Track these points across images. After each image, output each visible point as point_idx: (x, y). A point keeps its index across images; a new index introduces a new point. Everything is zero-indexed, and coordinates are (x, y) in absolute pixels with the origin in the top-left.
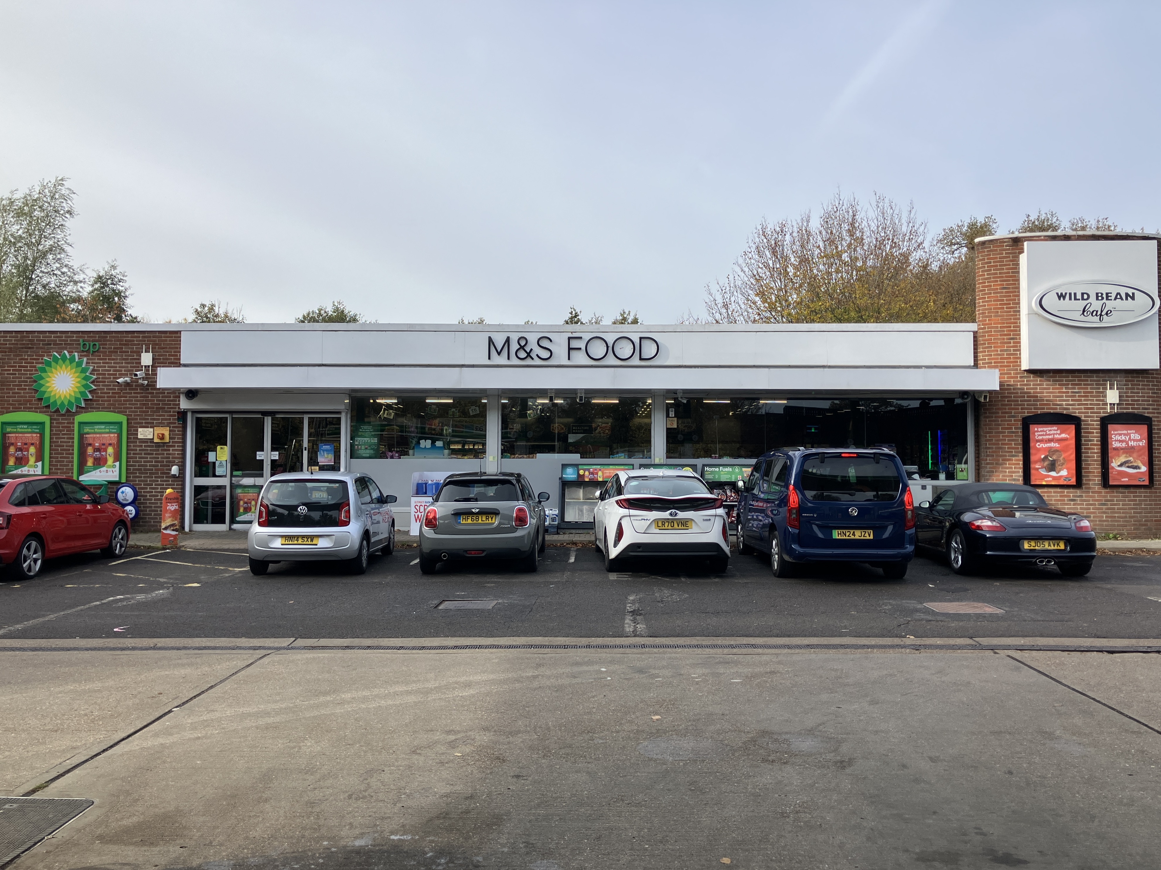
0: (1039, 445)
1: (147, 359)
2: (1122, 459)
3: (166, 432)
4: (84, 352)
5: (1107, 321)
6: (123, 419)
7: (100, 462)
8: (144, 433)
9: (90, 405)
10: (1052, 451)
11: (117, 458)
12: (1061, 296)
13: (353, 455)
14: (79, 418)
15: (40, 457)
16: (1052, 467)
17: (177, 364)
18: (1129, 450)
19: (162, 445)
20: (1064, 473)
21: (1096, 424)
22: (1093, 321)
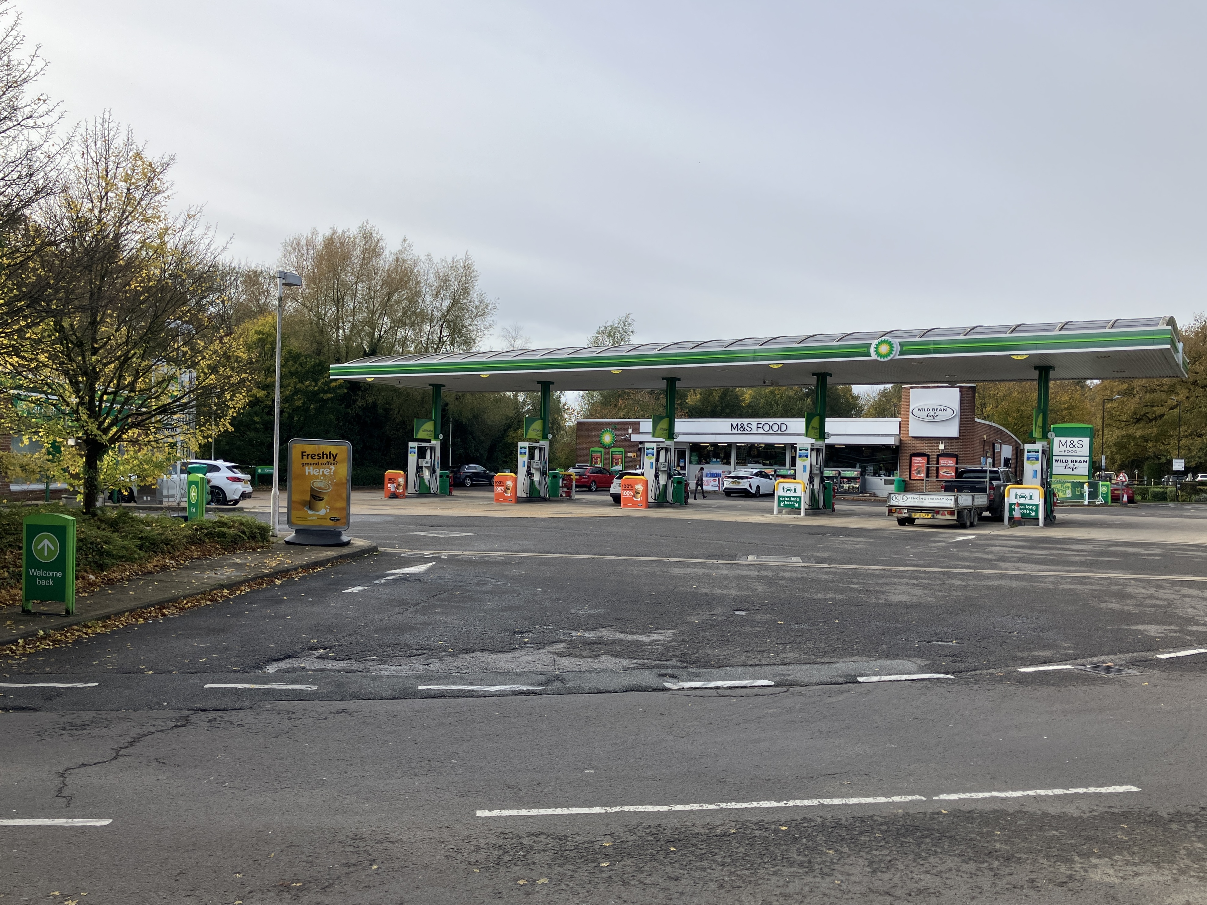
0: (915, 465)
1: (630, 431)
2: (945, 470)
3: (635, 454)
4: (613, 428)
5: (936, 419)
6: (623, 450)
7: (617, 464)
8: (629, 455)
9: (614, 445)
10: (919, 467)
11: (622, 463)
12: (920, 410)
13: (691, 463)
14: (611, 450)
15: (601, 462)
16: (919, 473)
17: (639, 433)
18: (948, 467)
19: (634, 459)
20: (922, 475)
21: (935, 457)
22: (931, 419)
